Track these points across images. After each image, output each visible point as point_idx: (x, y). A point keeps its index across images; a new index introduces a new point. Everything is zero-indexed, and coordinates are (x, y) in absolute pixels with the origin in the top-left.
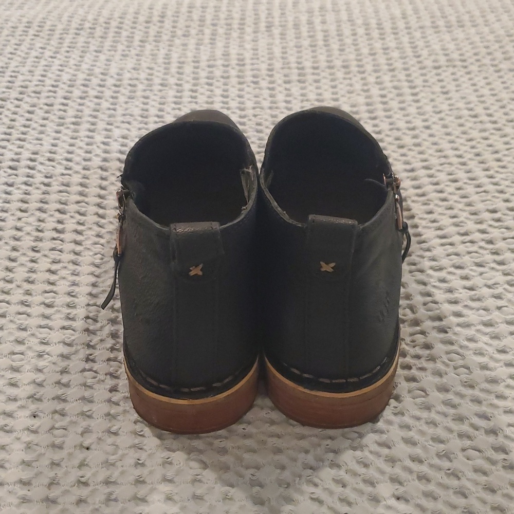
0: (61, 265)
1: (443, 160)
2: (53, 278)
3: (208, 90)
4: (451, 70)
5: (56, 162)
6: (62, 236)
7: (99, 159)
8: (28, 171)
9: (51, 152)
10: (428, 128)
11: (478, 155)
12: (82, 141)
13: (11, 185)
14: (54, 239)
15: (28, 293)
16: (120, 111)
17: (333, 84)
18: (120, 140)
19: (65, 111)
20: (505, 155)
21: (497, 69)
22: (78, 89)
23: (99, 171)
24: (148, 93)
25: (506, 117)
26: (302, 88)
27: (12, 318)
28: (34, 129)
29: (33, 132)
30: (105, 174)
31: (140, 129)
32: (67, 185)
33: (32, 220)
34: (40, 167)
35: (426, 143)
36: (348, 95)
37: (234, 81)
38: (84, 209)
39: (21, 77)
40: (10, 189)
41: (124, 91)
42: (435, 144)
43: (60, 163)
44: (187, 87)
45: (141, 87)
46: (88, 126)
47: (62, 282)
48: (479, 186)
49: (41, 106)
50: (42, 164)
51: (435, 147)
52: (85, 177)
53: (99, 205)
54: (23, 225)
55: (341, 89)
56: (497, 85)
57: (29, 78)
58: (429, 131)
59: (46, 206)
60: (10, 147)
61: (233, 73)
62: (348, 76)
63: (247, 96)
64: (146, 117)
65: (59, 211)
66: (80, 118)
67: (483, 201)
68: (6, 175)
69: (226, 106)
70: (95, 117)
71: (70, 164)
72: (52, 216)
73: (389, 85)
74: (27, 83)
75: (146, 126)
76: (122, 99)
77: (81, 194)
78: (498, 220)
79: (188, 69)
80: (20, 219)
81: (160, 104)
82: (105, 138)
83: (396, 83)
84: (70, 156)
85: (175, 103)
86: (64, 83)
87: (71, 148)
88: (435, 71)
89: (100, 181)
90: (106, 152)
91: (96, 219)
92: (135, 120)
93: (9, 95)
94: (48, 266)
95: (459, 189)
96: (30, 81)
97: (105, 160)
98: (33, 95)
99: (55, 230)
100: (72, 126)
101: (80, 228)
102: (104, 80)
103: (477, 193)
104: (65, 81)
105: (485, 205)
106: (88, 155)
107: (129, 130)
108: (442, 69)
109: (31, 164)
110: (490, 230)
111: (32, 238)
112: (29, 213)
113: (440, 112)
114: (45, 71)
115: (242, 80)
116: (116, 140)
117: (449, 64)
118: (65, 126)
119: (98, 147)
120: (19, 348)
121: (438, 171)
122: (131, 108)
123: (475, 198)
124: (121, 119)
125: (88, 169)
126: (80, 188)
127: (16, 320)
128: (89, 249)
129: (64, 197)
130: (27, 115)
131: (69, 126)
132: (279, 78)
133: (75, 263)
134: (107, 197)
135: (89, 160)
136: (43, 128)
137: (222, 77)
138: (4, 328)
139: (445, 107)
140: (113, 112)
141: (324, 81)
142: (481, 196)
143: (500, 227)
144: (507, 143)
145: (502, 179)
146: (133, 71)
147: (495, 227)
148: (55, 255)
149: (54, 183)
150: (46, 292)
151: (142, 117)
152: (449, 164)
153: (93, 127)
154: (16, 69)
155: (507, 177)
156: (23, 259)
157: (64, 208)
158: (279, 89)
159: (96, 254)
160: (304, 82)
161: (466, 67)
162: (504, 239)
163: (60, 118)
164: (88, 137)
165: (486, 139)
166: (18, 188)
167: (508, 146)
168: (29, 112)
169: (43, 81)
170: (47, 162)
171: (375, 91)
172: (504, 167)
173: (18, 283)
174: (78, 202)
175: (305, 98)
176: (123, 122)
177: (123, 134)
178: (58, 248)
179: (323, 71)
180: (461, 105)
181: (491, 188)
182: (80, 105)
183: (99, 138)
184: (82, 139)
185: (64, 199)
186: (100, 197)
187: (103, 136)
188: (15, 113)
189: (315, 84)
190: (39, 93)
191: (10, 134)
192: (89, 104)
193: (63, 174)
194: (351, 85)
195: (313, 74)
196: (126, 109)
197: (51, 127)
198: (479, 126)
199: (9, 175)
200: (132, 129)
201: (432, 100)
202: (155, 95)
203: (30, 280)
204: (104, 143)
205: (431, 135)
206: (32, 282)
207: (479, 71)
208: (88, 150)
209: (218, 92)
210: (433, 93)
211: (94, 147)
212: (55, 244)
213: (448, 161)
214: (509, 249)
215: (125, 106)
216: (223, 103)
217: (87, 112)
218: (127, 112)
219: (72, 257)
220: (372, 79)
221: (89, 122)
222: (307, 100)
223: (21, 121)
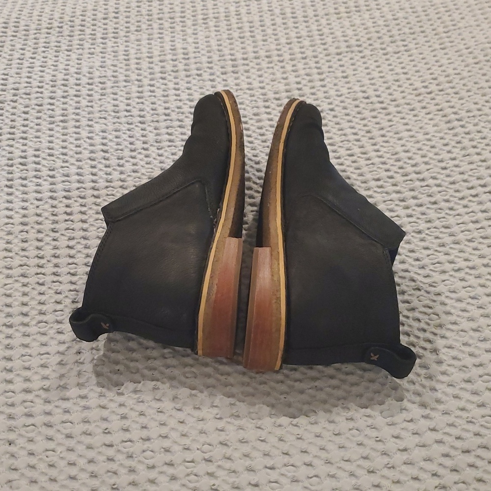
0: (75, 241)
1: (343, 138)
2: (72, 252)
3: (162, 84)
4: (350, 55)
5: (55, 156)
6: (72, 217)
7: (88, 152)
8: (35, 166)
9: (49, 149)
10: (332, 110)
11: (368, 132)
12: (71, 137)
13: (25, 179)
14: (66, 221)
15: (56, 266)
16: (96, 108)
17: (259, 73)
18: (101, 134)
19: (53, 110)
20: (388, 131)
21: (385, 52)
22: (59, 88)
23: (89, 161)
24: (115, 90)
25: (390, 97)
26: (236, 79)
27: (50, 286)
28: (31, 128)
29: (31, 131)
30: (93, 163)
31: (114, 123)
32: (68, 176)
33: (47, 206)
34: (44, 162)
35: (331, 123)
36: (272, 83)
37: (182, 74)
38: (83, 194)
39: (11, 80)
40: (25, 182)
41: (96, 89)
42: (338, 124)
43: (58, 158)
44: (146, 82)
45: (109, 84)
46: (74, 123)
47: (79, 255)
48: (368, 159)
49: (33, 107)
50: (44, 159)
51: (337, 126)
52: (80, 168)
53: (93, 188)
54: (41, 211)
55: (266, 78)
56: (385, 68)
57: (18, 80)
58: (333, 113)
59: (55, 195)
60: (17, 145)
61: (181, 67)
62: (270, 65)
63: (194, 88)
64: (117, 112)
65: (65, 197)
66: (66, 116)
67: (370, 172)
68: (18, 170)
69: (179, 98)
70: (77, 114)
71: (66, 158)
72: (61, 202)
73: (302, 72)
74: (17, 85)
75: (119, 120)
76: (96, 96)
77: (79, 182)
78: (381, 187)
79: (145, 65)
80: (38, 207)
81: (127, 99)
82: (89, 133)
83: (308, 71)
84: (65, 151)
85: (139, 98)
86: (48, 84)
87: (65, 144)
88: (338, 57)
89: (91, 170)
90: (91, 145)
91: (93, 200)
92: (109, 115)
93: (5, 97)
94: (67, 243)
95: (354, 162)
96: (19, 83)
97: (92, 152)
98: (24, 96)
99: (66, 213)
100: (61, 124)
101: (83, 209)
102: (79, 79)
103: (367, 165)
104: (48, 82)
105: (372, 175)
106: (79, 149)
107: (105, 124)
108: (343, 55)
109: (37, 160)
110: (375, 195)
111: (50, 222)
112: (44, 202)
113: (341, 95)
114: (29, 72)
115: (188, 73)
116: (97, 134)
117: (348, 49)
118: (56, 124)
119: (84, 141)
120: (59, 307)
121: (340, 147)
122: (104, 104)
123: (365, 169)
124: (98, 115)
125: (80, 161)
126: (77, 177)
127: (52, 287)
128: (92, 225)
129: (67, 186)
130: (23, 115)
131: (58, 123)
132: (217, 70)
133: (85, 238)
134: (98, 181)
135: (80, 153)
136: (38, 127)
137: (173, 71)
138: (45, 293)
139: (344, 91)
140: (90, 109)
141: (253, 71)
142: (369, 168)
143: (381, 193)
144: (390, 121)
145: (385, 152)
146: (100, 69)
147: (379, 193)
148: (69, 233)
149: (57, 175)
150: (69, 264)
151: (114, 112)
152: (348, 141)
153: (78, 124)
154: (6, 72)
155: (389, 150)
156: (48, 239)
157: (69, 195)
158: (219, 80)
159: (98, 228)
160: (237, 73)
161: (360, 52)
162: (385, 201)
163: (50, 117)
164: (76, 133)
165: (375, 117)
166: (31, 181)
167: (391, 123)
168: (25, 113)
169: (30, 83)
170: (48, 157)
171: (292, 79)
172: (387, 142)
173: (49, 258)
174: (78, 189)
175: (239, 87)
176: (101, 118)
177: (102, 128)
178: (71, 228)
179: (251, 62)
180: (357, 88)
181: (377, 160)
182: (64, 103)
183: (84, 134)
184: (71, 135)
185: (67, 187)
186: (93, 181)
187: (87, 132)
188: (14, 114)
189: (246, 74)
190: (29, 94)
191: (13, 134)
192: (71, 102)
193: (62, 167)
194: (273, 74)
195: (244, 65)
196: (101, 106)
197: (45, 125)
198: (371, 106)
199: (22, 171)
200: (109, 124)
201: (335, 85)
202: (122, 91)
203: (56, 255)
204: (89, 138)
205: (335, 116)
206: (58, 257)
207: (371, 55)
208: (78, 145)
209: (171, 85)
210: (336, 78)
211: (82, 141)
212: (68, 225)
213: (347, 139)
214: (388, 209)
215: (99, 102)
216: (176, 95)
217: (71, 110)
218: (102, 108)
219: (82, 233)
220: (289, 68)
221: (74, 119)
222: (241, 89)
223: (19, 122)
